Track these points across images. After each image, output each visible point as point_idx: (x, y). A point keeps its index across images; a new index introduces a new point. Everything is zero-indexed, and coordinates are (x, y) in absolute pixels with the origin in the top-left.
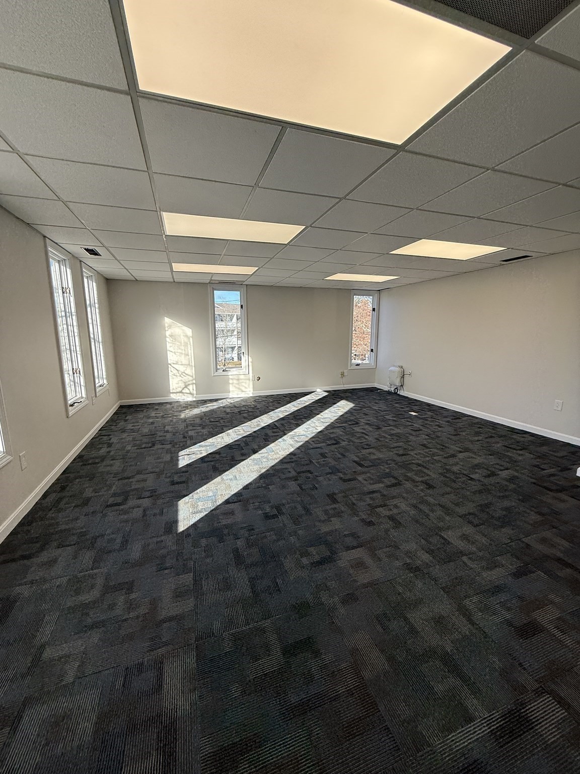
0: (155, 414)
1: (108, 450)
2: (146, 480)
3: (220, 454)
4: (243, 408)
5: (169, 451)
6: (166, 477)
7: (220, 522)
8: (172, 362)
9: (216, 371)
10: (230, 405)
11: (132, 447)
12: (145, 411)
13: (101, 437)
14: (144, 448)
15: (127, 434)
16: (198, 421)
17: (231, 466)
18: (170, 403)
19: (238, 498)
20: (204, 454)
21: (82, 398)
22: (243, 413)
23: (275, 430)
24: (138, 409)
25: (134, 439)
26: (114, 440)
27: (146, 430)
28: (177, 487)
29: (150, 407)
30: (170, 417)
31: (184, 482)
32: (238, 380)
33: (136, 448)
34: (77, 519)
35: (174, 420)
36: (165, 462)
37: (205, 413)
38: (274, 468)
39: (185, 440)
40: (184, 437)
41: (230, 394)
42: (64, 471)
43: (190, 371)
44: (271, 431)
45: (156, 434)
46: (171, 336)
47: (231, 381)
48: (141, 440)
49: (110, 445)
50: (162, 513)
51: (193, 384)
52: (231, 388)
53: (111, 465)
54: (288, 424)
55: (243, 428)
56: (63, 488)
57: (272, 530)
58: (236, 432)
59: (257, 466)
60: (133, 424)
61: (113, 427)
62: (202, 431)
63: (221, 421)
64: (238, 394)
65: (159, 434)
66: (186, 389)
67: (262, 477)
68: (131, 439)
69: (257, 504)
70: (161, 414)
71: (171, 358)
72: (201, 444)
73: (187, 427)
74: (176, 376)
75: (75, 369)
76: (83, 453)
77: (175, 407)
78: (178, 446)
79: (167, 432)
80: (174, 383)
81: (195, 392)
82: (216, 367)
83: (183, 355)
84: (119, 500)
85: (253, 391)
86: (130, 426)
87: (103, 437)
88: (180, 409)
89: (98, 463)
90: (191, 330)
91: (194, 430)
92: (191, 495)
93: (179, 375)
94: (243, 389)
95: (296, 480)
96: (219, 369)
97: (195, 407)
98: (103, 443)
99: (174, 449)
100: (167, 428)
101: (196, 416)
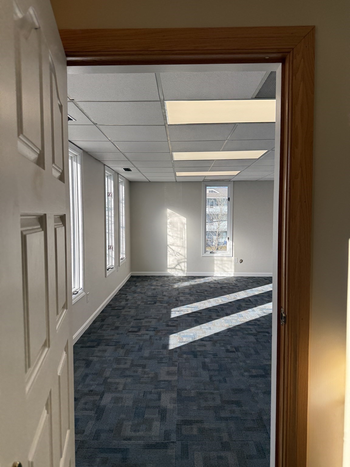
0: (156, 283)
1: (126, 303)
2: (151, 322)
3: (201, 313)
4: (225, 285)
5: (165, 308)
6: (164, 322)
7: (196, 349)
8: (170, 243)
9: (205, 253)
10: (214, 282)
11: (141, 303)
12: (149, 281)
13: (121, 295)
14: (149, 304)
15: (137, 295)
16: (187, 291)
17: (208, 321)
18: (167, 277)
19: (210, 338)
20: (190, 312)
21: (112, 265)
22: (224, 289)
23: (249, 303)
24: (144, 279)
25: (142, 298)
26: (129, 297)
27: (150, 293)
28: (170, 328)
29: (152, 278)
30: (167, 286)
31: (175, 326)
32: (222, 260)
33: (144, 303)
34: (113, 335)
35: (170, 289)
36: (163, 314)
37: (193, 286)
38: (240, 327)
39: (177, 302)
40: (177, 300)
41: (215, 273)
42: (102, 312)
43: (184, 252)
44: (244, 303)
45: (157, 296)
46: (171, 223)
47: (215, 262)
48: (147, 299)
49: (127, 300)
50: (160, 339)
51: (184, 262)
52: (216, 268)
53: (129, 312)
54: (261, 300)
55: (222, 299)
56: (103, 320)
57: (229, 358)
58: (215, 301)
59: (227, 324)
60: (141, 289)
61: (128, 290)
62: (190, 297)
63: (206, 293)
64: (221, 274)
65: (159, 296)
66: (178, 266)
67: (229, 330)
68: (140, 298)
69: (222, 344)
70: (160, 284)
71: (170, 240)
72: (188, 305)
73: (179, 294)
74: (173, 255)
75: (110, 246)
76: (111, 303)
77: (171, 280)
78: (172, 305)
79: (165, 296)
80: (171, 261)
81: (186, 269)
82: (205, 249)
83: (179, 238)
84: (136, 329)
85: (235, 272)
86: (139, 290)
87: (122, 295)
88: (174, 281)
89: (121, 309)
90: (185, 219)
91: (184, 296)
92: (179, 333)
93: (174, 255)
94: (226, 269)
95: (255, 336)
96: (207, 251)
97: (186, 281)
98: (122, 299)
99: (168, 307)
100: (165, 293)
101: (186, 287)
